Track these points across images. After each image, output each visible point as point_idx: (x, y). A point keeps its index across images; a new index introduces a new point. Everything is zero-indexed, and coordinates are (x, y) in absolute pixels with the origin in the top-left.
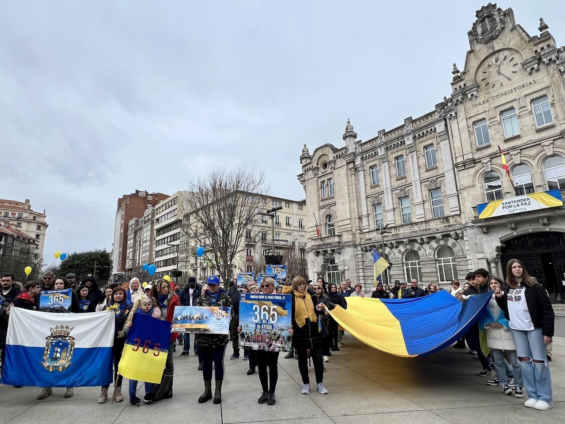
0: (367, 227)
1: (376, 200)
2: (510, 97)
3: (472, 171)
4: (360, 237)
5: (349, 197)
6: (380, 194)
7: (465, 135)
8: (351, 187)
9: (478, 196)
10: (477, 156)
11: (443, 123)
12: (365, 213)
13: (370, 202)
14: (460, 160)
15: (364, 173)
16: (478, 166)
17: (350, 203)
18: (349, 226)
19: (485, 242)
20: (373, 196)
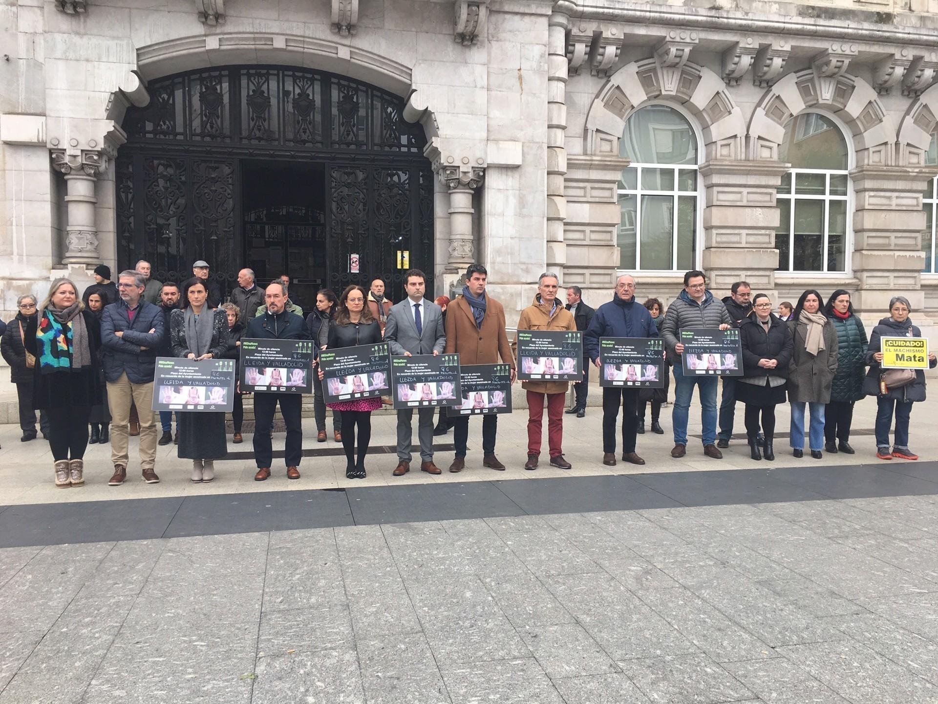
19: (59, 54)
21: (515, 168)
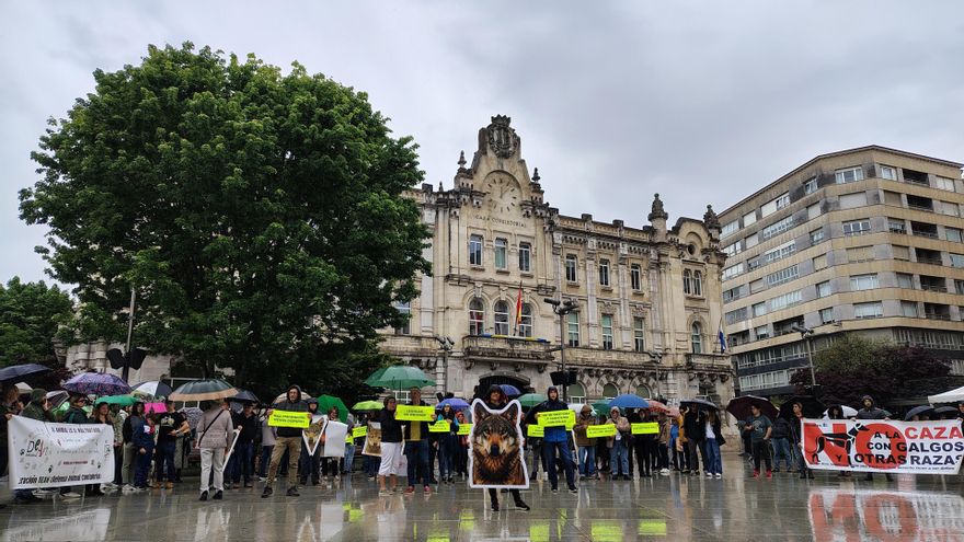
2: (507, 228)
3: (463, 291)
7: (464, 245)
9: (463, 322)
10: (473, 275)
11: (434, 213)
14: (454, 272)
16: (470, 287)
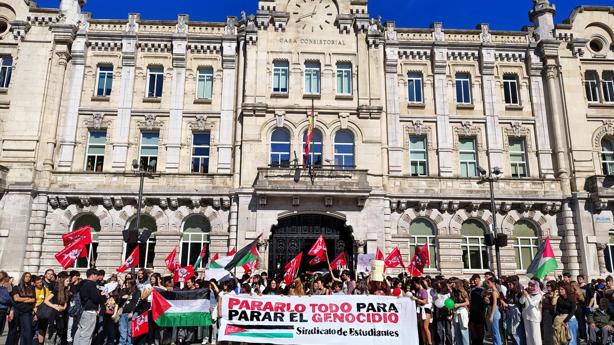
0: (69, 164)
1: (97, 121)
2: (319, 48)
3: (261, 120)
4: (50, 180)
5: (45, 101)
6: (107, 113)
7: (262, 71)
8: (52, 85)
9: (262, 155)
10: (272, 103)
11: (234, 44)
12: (70, 138)
13: (84, 123)
14: (249, 101)
15: (84, 71)
16: (269, 116)
17: (43, 113)
18: (32, 154)
20: (94, 113)
21: (375, 240)
